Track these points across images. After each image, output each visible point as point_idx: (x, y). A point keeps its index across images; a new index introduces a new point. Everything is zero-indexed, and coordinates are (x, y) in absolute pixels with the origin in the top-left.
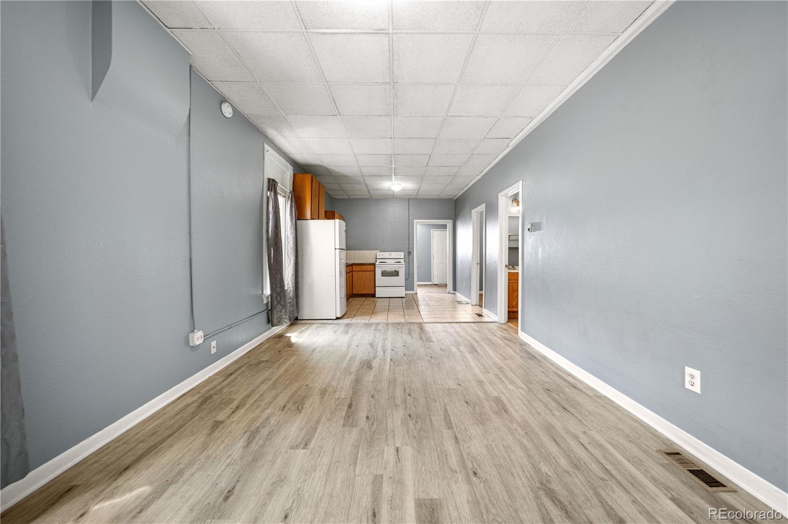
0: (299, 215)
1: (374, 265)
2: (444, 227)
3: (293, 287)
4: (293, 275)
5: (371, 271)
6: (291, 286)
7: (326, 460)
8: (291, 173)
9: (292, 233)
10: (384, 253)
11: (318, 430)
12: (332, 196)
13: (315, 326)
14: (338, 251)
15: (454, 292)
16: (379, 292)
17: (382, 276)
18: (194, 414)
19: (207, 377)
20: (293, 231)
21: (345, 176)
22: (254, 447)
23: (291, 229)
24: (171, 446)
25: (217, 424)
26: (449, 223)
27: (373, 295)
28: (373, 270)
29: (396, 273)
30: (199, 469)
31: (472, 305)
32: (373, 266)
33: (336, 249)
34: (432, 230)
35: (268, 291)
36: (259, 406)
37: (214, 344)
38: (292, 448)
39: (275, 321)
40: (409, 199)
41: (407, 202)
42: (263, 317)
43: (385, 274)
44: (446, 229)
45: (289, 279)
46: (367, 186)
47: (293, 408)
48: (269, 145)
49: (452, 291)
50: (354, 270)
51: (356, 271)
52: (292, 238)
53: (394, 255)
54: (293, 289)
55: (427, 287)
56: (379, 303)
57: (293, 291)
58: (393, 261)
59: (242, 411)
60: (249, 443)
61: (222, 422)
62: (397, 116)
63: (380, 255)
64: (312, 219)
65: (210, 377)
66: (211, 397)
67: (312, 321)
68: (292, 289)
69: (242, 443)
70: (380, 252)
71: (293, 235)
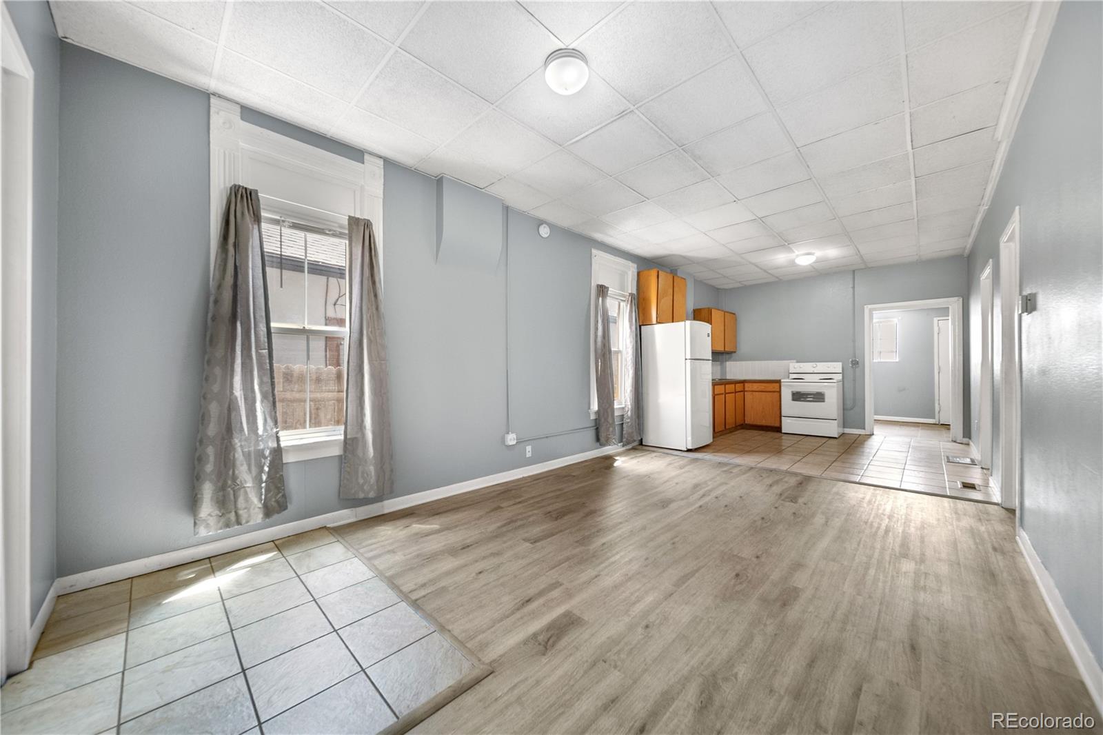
0: (642, 320)
1: (779, 382)
2: (944, 312)
3: (631, 405)
4: (631, 391)
5: (774, 392)
6: (629, 404)
7: (536, 557)
8: (633, 272)
9: (631, 342)
10: (802, 365)
11: (554, 537)
12: (719, 287)
13: (654, 454)
14: (688, 361)
15: (965, 440)
16: (788, 425)
17: (793, 400)
18: (493, 497)
19: (521, 476)
20: (632, 340)
21: (715, 260)
22: (504, 529)
23: (630, 337)
24: (465, 511)
25: (499, 508)
26: (954, 304)
27: (778, 429)
28: (778, 390)
29: (819, 397)
30: (465, 529)
31: (982, 468)
32: (778, 384)
33: (686, 359)
34: (935, 320)
35: (595, 406)
36: (532, 506)
37: (529, 448)
38: (524, 540)
39: (602, 439)
40: (854, 271)
41: (851, 276)
42: (591, 434)
43: (798, 396)
44: (948, 316)
45: (627, 395)
46: (757, 266)
47: (554, 516)
48: (598, 249)
49: (960, 437)
50: (746, 389)
51: (750, 391)
52: (631, 347)
53: (822, 367)
54: (632, 407)
55: (918, 427)
56: (786, 441)
57: (632, 410)
58: (816, 378)
59: (520, 505)
60: (504, 525)
61: (502, 508)
62: (719, 175)
63: (795, 366)
64: (658, 322)
65: (523, 477)
66: (511, 490)
67: (656, 449)
68: (630, 407)
69: (499, 524)
70: (797, 362)
71: (632, 344)
